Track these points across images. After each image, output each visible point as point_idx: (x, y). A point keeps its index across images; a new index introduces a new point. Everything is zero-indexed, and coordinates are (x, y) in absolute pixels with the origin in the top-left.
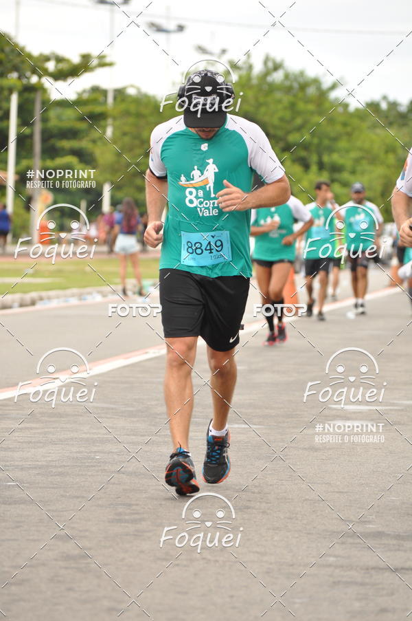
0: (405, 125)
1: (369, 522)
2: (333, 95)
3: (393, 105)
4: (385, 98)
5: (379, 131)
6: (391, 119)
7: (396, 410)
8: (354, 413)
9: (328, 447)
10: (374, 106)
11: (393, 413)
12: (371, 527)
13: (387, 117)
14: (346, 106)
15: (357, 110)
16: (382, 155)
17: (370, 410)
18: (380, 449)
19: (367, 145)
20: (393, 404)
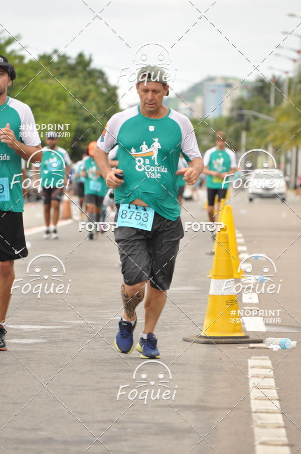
0: (75, 76)
1: (40, 429)
2: (9, 49)
3: (64, 58)
4: (55, 51)
5: (51, 81)
6: (62, 71)
7: (66, 329)
8: (29, 332)
9: (5, 363)
10: (46, 59)
11: (63, 331)
12: (43, 434)
13: (58, 69)
14: (22, 58)
15: (31, 62)
16: (54, 102)
17: (43, 329)
18: (51, 363)
19: (41, 95)
20: (63, 324)
